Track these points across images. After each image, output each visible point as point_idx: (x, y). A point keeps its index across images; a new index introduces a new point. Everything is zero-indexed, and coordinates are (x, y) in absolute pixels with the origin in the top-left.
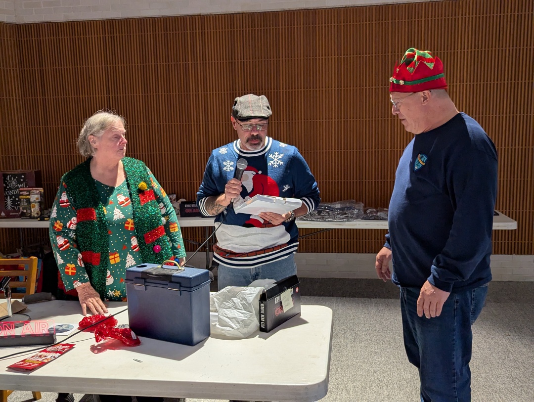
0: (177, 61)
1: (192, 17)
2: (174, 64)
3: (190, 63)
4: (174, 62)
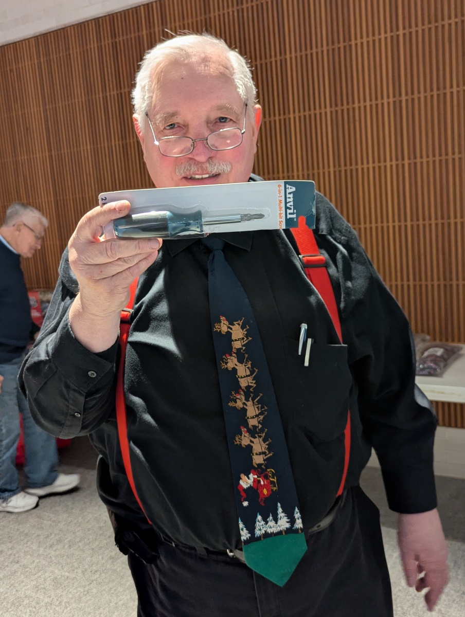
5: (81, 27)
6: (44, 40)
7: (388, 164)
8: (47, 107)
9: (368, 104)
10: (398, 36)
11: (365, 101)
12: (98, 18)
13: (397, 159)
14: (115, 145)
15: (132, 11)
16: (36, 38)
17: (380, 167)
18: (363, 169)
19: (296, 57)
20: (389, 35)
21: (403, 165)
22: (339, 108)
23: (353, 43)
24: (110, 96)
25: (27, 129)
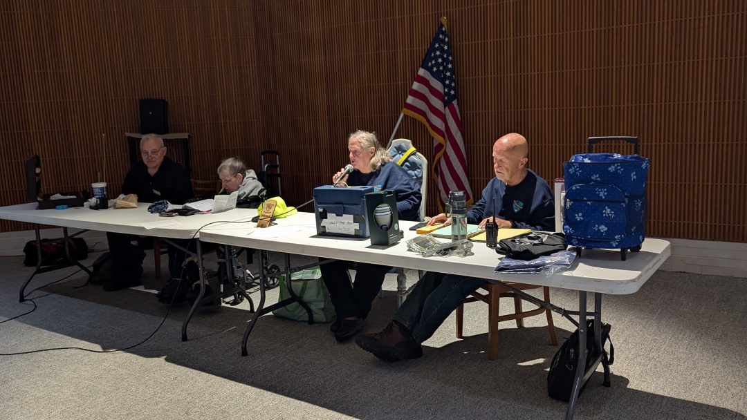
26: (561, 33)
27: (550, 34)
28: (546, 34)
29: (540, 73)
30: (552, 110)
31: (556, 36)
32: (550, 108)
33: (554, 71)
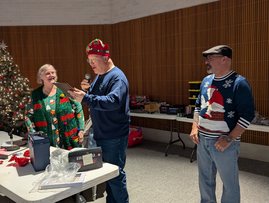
0: (170, 34)
1: (178, 11)
2: (169, 36)
3: (176, 34)
4: (169, 34)
5: (156, 16)
6: (143, 19)
7: (251, 62)
8: (143, 39)
9: (246, 43)
10: (257, 23)
11: (245, 42)
12: (161, 14)
13: (254, 60)
14: (163, 52)
15: (173, 12)
16: (141, 19)
17: (248, 62)
18: (243, 63)
19: (224, 28)
20: (254, 23)
21: (256, 62)
22: (237, 44)
23: (242, 24)
24: (163, 37)
25: (135, 45)
26: (260, 42)
27: (254, 42)
28: (252, 42)
29: (247, 62)
30: (254, 81)
31: (257, 43)
32: (253, 80)
33: (255, 61)
